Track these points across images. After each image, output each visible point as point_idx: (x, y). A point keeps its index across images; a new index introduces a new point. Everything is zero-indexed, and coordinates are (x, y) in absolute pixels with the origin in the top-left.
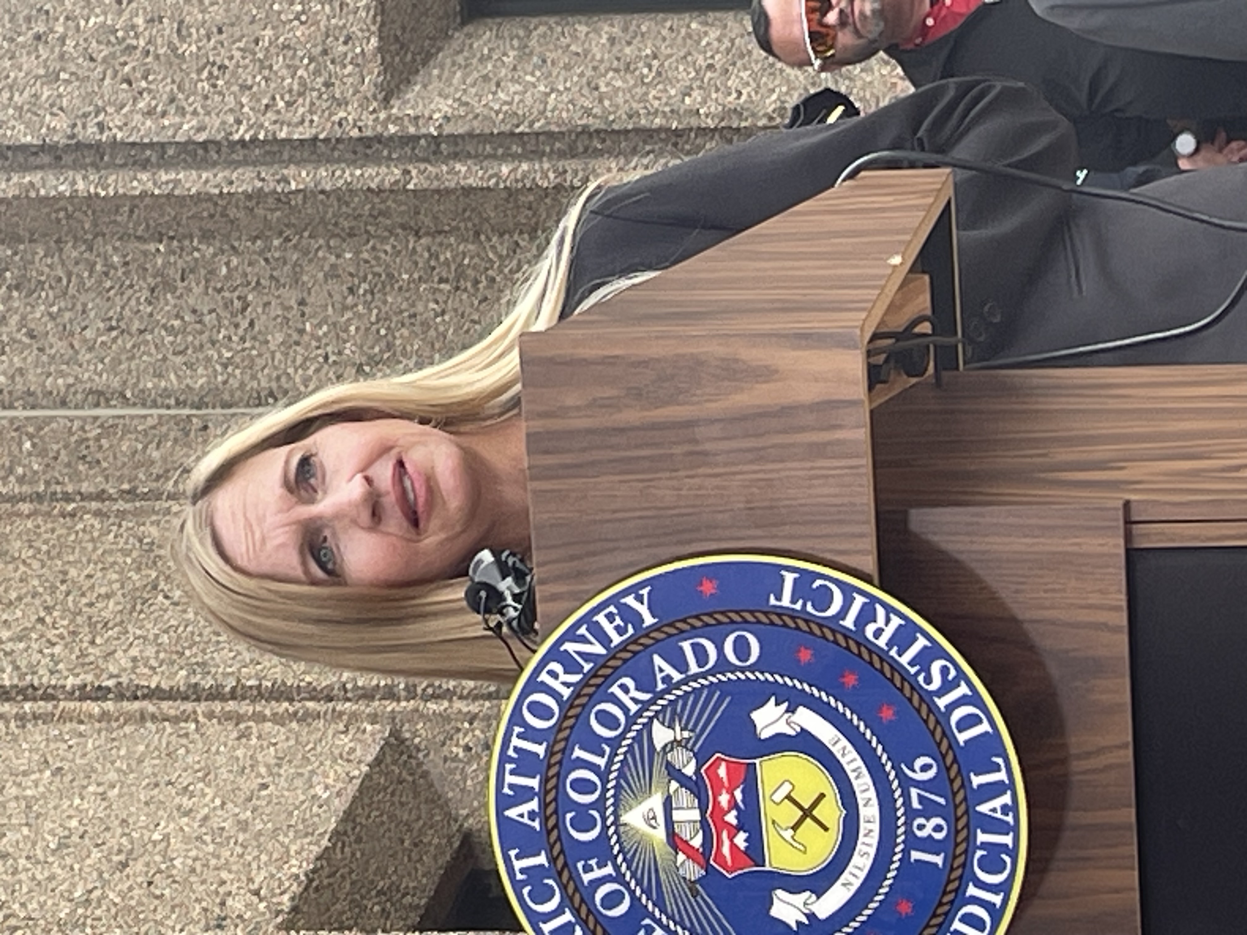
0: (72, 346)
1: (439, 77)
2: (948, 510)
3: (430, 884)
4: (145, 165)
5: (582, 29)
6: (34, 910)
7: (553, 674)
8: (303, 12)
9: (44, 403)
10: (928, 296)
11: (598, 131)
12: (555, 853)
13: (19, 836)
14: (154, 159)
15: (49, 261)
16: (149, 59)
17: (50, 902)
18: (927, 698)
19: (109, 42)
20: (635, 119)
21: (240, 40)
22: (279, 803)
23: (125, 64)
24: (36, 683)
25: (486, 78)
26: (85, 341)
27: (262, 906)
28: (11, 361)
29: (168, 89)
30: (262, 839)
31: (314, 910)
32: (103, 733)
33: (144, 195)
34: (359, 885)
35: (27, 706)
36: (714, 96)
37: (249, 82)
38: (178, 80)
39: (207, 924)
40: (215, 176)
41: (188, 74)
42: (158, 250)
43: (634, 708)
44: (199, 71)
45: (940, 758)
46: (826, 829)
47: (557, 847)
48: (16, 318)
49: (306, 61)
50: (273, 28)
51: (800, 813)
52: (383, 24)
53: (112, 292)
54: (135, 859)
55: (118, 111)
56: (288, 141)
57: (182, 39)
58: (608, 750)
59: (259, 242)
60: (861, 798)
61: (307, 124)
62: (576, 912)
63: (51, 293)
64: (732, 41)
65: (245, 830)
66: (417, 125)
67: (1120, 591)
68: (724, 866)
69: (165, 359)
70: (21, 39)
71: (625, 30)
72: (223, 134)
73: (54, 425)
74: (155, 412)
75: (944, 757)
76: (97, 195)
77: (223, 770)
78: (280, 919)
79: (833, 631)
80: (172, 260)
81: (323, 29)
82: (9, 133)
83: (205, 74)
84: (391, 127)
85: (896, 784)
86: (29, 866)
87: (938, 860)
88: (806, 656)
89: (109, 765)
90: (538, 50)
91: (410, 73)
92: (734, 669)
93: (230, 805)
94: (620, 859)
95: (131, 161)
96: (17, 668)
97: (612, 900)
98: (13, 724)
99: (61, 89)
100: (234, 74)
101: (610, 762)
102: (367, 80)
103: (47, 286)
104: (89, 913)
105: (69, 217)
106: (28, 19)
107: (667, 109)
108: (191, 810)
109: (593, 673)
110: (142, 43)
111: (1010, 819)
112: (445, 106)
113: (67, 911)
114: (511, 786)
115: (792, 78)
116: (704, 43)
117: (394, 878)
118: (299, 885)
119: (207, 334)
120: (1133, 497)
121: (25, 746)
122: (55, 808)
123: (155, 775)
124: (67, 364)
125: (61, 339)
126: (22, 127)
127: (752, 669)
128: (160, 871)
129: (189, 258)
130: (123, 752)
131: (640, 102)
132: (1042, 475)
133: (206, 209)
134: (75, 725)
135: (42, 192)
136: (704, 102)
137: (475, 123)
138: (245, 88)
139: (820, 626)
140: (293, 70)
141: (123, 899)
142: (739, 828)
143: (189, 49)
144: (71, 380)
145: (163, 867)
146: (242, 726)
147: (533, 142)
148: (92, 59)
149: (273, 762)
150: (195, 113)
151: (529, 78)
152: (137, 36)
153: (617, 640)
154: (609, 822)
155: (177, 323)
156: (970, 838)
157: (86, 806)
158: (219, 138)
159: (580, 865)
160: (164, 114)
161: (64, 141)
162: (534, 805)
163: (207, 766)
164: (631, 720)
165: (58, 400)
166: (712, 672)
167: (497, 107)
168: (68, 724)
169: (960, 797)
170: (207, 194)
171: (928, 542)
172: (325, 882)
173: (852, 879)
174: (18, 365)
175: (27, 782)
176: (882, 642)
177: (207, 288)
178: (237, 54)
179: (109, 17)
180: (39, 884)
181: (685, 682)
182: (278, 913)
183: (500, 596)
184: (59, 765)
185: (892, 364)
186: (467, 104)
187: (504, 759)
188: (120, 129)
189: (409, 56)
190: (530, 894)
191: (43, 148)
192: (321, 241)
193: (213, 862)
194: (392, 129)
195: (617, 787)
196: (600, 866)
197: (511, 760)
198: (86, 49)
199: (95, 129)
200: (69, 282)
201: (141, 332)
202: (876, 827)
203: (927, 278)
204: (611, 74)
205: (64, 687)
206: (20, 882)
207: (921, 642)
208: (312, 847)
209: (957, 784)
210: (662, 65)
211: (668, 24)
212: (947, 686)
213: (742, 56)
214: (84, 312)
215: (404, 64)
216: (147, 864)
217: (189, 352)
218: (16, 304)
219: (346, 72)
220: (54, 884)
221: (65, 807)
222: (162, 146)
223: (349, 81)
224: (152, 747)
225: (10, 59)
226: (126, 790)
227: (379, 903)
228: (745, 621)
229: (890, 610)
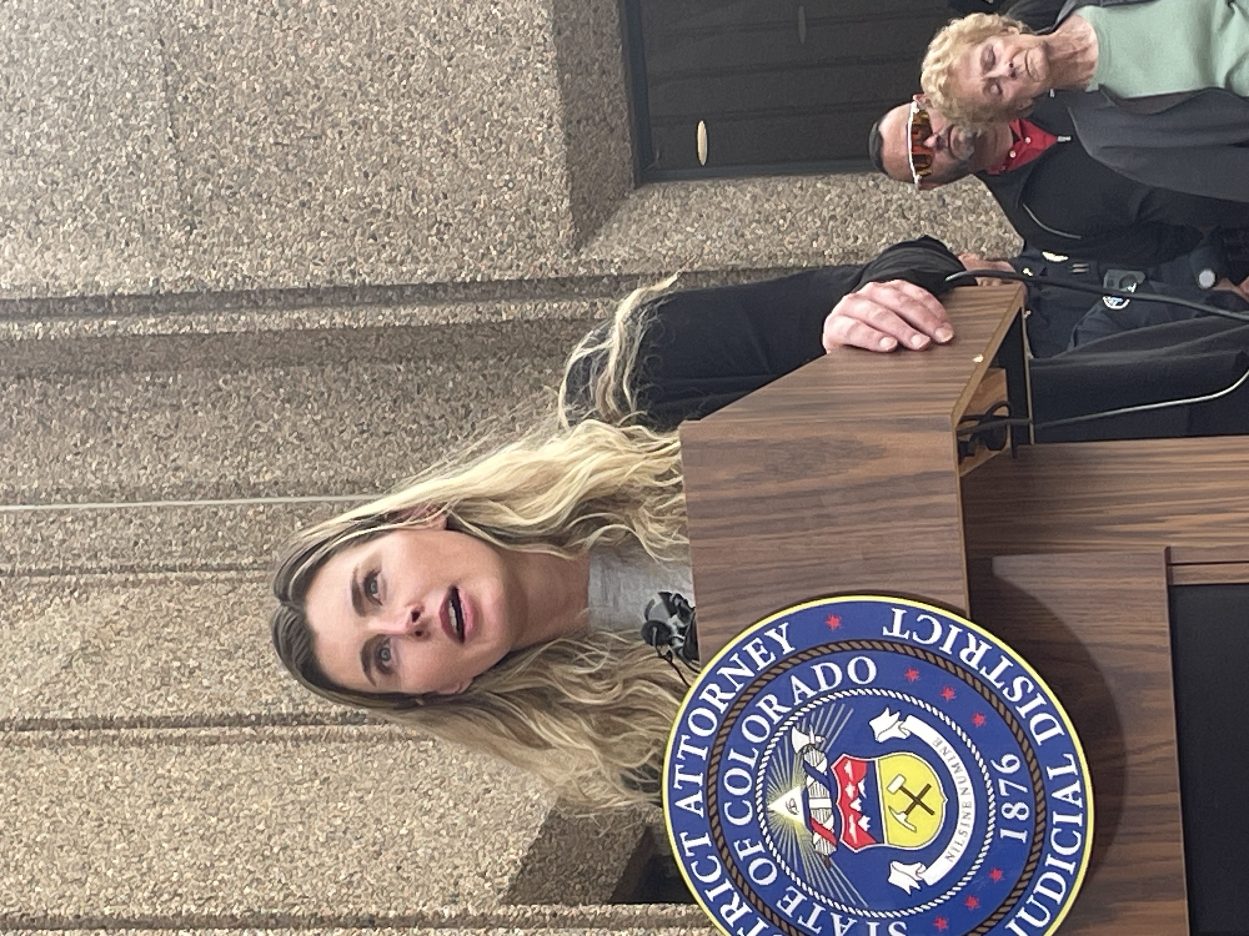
0: (333, 447)
1: (619, 229)
2: (1024, 557)
3: (620, 866)
4: (388, 303)
5: (731, 190)
6: (308, 891)
7: (712, 693)
8: (511, 181)
9: (311, 491)
10: (1004, 385)
11: (744, 270)
12: (716, 835)
13: (294, 832)
14: (394, 298)
15: (314, 379)
16: (391, 220)
17: (320, 884)
18: (1010, 707)
19: (359, 207)
20: (773, 260)
21: (460, 204)
22: (499, 804)
23: (372, 224)
24: (307, 711)
25: (655, 230)
26: (342, 442)
27: (487, 885)
28: (285, 458)
29: (405, 242)
30: (486, 833)
31: (528, 888)
32: (360, 751)
33: (387, 326)
34: (564, 868)
35: (301, 730)
36: (835, 240)
37: (469, 236)
38: (413, 236)
39: (444, 900)
40: (443, 310)
41: (421, 231)
42: (399, 370)
43: (777, 719)
44: (430, 228)
45: (1021, 755)
46: (932, 812)
47: (718, 830)
48: (289, 424)
49: (513, 219)
50: (487, 194)
51: (912, 801)
52: (573, 189)
53: (364, 403)
54: (386, 850)
55: (366, 261)
56: (500, 282)
57: (416, 204)
58: (757, 753)
59: (478, 362)
60: (959, 788)
61: (514, 268)
62: (734, 882)
63: (315, 405)
64: (850, 197)
65: (472, 826)
66: (601, 268)
67: (1163, 621)
68: (851, 843)
69: (405, 455)
70: (290, 206)
71: (765, 189)
72: (448, 278)
73: (319, 509)
75: (1025, 754)
76: (350, 327)
77: (455, 778)
78: (501, 896)
79: (935, 655)
80: (410, 377)
81: (526, 194)
82: (281, 280)
83: (434, 231)
84: (580, 269)
85: (987, 776)
86: (304, 855)
87: (1023, 836)
88: (913, 676)
89: (364, 775)
90: (696, 206)
91: (596, 228)
92: (855, 687)
93: (461, 806)
94: (768, 839)
95: (377, 300)
96: (292, 700)
97: (763, 871)
98: (289, 744)
99: (321, 244)
100: (457, 230)
101: (759, 762)
102: (561, 233)
103: (311, 399)
104: (351, 892)
105: (328, 344)
106: (295, 190)
107: (799, 252)
108: (430, 810)
109: (744, 692)
110: (384, 207)
111: (1079, 803)
112: (623, 252)
113: (334, 891)
114: (680, 782)
115: (898, 225)
116: (827, 199)
117: (591, 862)
118: (516, 868)
119: (438, 435)
120: (1173, 544)
121: (299, 761)
122: (323, 809)
123: (401, 783)
124: (329, 460)
125: (323, 441)
126: (291, 274)
127: (870, 686)
128: (407, 859)
129: (423, 376)
130: (376, 765)
131: (778, 245)
132: (1099, 528)
133: (436, 336)
134: (338, 744)
135: (308, 325)
136: (828, 245)
137: (648, 265)
138: (465, 240)
139: (924, 652)
140: (503, 225)
141: (378, 881)
142: (862, 814)
143: (421, 211)
144: (332, 473)
145: (409, 855)
147: (693, 278)
148: (345, 220)
150: (426, 261)
151: (689, 229)
152: (380, 202)
153: (762, 664)
154: (759, 810)
155: (414, 427)
156: (1048, 819)
157: (348, 808)
158: (445, 281)
159: (736, 844)
160: (402, 263)
161: (324, 285)
162: (699, 797)
163: (442, 775)
164: (775, 728)
165: (322, 488)
166: (838, 690)
167: (664, 252)
168: (333, 744)
169: (1039, 785)
170: (437, 324)
171: (1010, 583)
172: (537, 865)
173: (954, 853)
174: (290, 463)
175: (302, 789)
176: (974, 664)
177: (437, 399)
178: (459, 215)
179: (359, 187)
180: (311, 870)
181: (816, 698)
182: (500, 891)
183: (669, 630)
184: (325, 775)
185: (977, 441)
186: (640, 250)
187: (674, 761)
188: (368, 275)
189: (594, 213)
190: (697, 867)
191: (308, 290)
192: (527, 360)
193: (448, 851)
194: (582, 271)
195: (765, 782)
196: (752, 845)
197: (680, 762)
198: (340, 213)
199: (349, 276)
200: (329, 396)
201: (386, 434)
202: (972, 811)
203: (1003, 372)
204: (754, 225)
205: (328, 714)
206: (296, 868)
207: (1005, 663)
208: (526, 839)
209: (1036, 776)
210: (794, 217)
211: (799, 185)
213: (858, 209)
214: (341, 419)
215: (591, 221)
216: (396, 854)
217: (425, 449)
218: (288, 414)
219: (545, 227)
220: (323, 870)
221: (331, 808)
222: (401, 288)
223: (547, 234)
224: (399, 761)
225: (282, 221)
226: (379, 795)
227: (580, 883)
228: (864, 649)
229: (979, 638)
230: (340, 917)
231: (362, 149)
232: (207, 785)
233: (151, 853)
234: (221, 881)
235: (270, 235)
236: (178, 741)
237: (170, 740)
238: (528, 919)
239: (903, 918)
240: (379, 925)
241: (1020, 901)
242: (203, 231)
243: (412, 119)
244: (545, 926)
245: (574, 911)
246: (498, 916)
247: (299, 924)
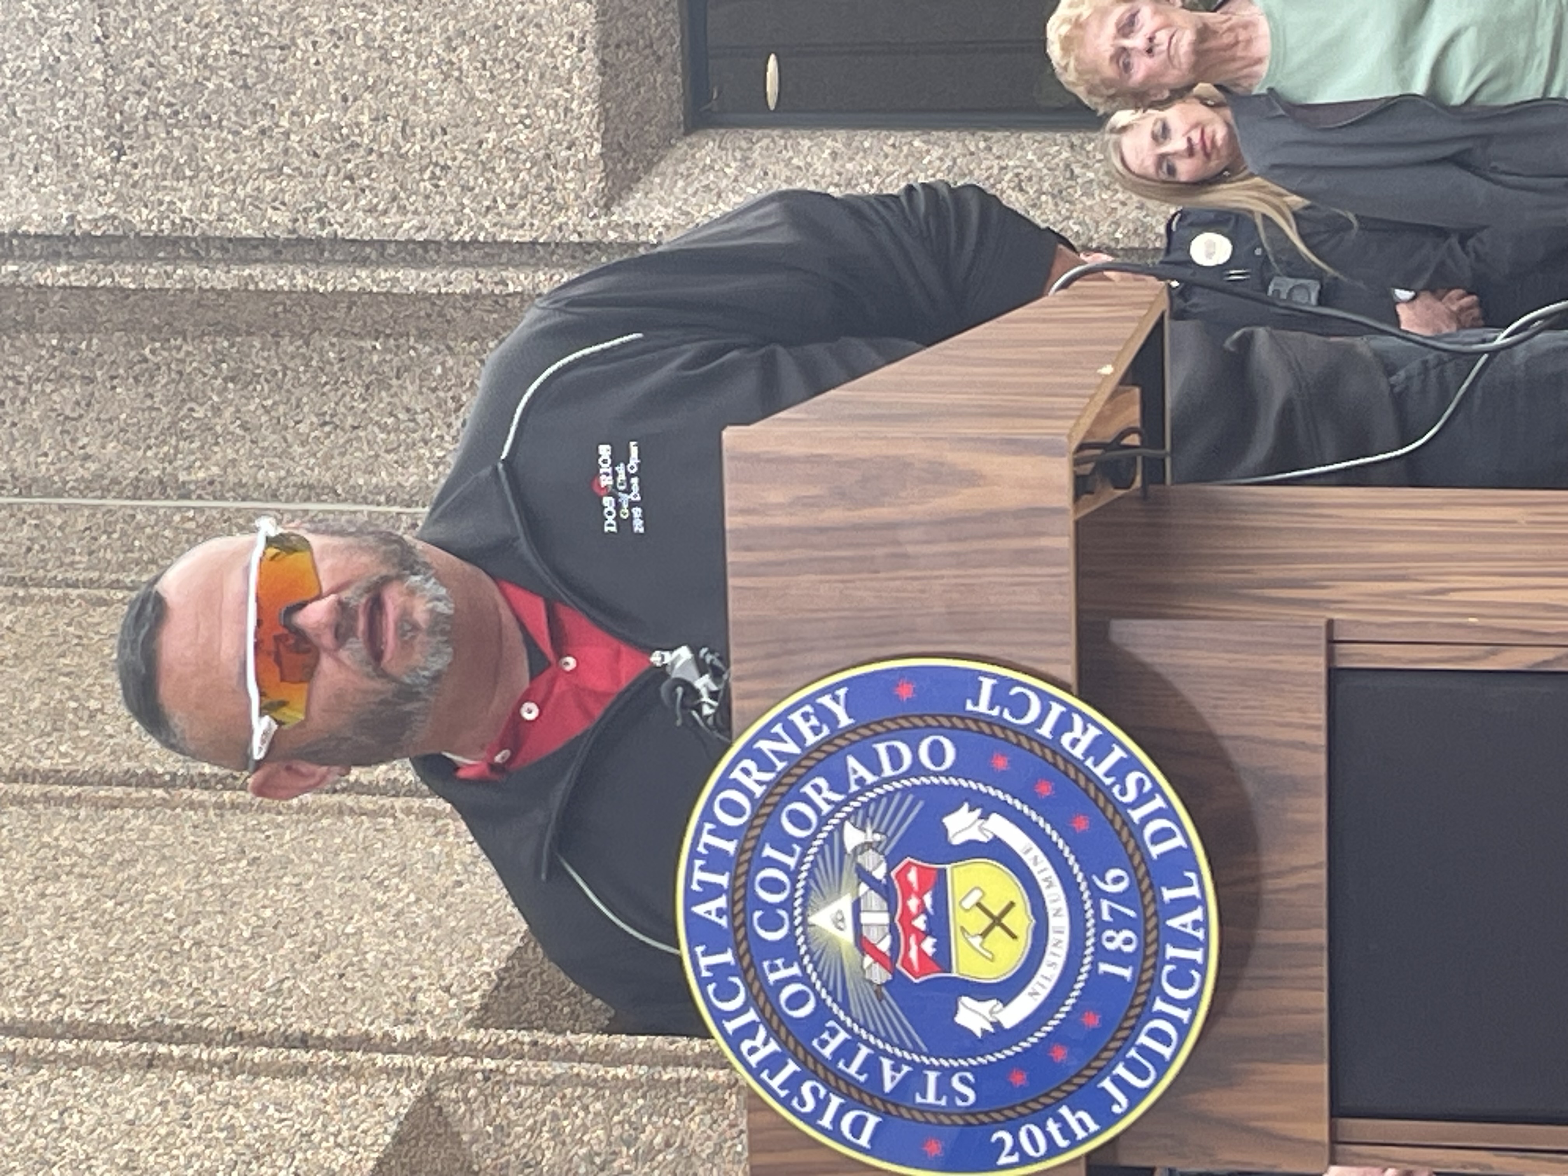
0: (286, 440)
1: (661, 185)
4: (364, 262)
5: (806, 143)
6: (225, 998)
7: (747, 772)
8: (528, 116)
9: (255, 495)
10: (1137, 407)
12: (742, 951)
13: (212, 924)
14: (374, 256)
15: (266, 354)
16: (373, 157)
17: (241, 991)
18: (1121, 809)
19: (334, 139)
21: (464, 142)
22: (473, 901)
23: (348, 161)
25: (707, 189)
26: (298, 435)
27: (452, 1003)
28: (224, 451)
29: (390, 187)
30: (455, 936)
31: (503, 1008)
32: (300, 826)
33: (362, 292)
34: (550, 985)
35: (227, 795)
37: (471, 184)
38: (400, 179)
39: (397, 1019)
40: (434, 275)
41: (411, 174)
42: (374, 347)
43: (826, 809)
44: (422, 170)
45: (1131, 870)
46: (1014, 937)
47: (744, 946)
48: (232, 409)
49: (528, 165)
50: (498, 131)
51: (990, 921)
52: (607, 130)
53: (328, 387)
54: (328, 952)
55: (340, 208)
56: (507, 243)
57: (406, 138)
58: (798, 850)
59: (475, 344)
60: (1051, 908)
61: (527, 227)
62: (761, 1012)
63: (266, 386)
64: (954, 160)
65: (438, 927)
66: (637, 232)
67: (1319, 710)
68: (910, 969)
69: (377, 456)
70: (246, 132)
71: (848, 145)
72: (443, 235)
74: (366, 508)
75: (1136, 869)
76: (315, 291)
77: (419, 866)
78: (469, 1016)
79: (1029, 739)
80: (388, 357)
81: (546, 134)
82: (230, 225)
83: (427, 175)
84: (610, 233)
85: (1086, 895)
86: (222, 954)
87: (1127, 973)
88: (1001, 764)
89: (304, 857)
90: (760, 162)
91: (633, 182)
92: (928, 773)
93: (424, 902)
94: (806, 960)
95: (350, 258)
97: (797, 1000)
98: (211, 812)
99: (284, 183)
100: (456, 175)
101: (800, 863)
102: (588, 186)
103: (262, 380)
104: (279, 1003)
105: (285, 311)
106: (254, 113)
108: (385, 905)
109: (786, 773)
110: (366, 141)
111: (1200, 934)
112: (665, 215)
113: (258, 1000)
114: (700, 883)
116: (925, 161)
118: (490, 982)
119: (420, 432)
120: (1336, 616)
121: (223, 834)
122: (250, 897)
123: (351, 868)
124: (280, 457)
125: (274, 432)
126: (244, 219)
127: (947, 774)
128: (352, 964)
129: (404, 357)
130: (319, 845)
132: (1246, 591)
133: (423, 308)
134: (272, 816)
135: (262, 285)
138: (467, 189)
139: (1016, 733)
140: (515, 172)
141: (314, 990)
142: (927, 934)
143: (413, 148)
144: (283, 473)
145: (355, 959)
146: (439, 823)
148: (316, 155)
149: (468, 860)
150: (416, 212)
151: (750, 190)
152: (361, 135)
153: (811, 739)
154: (797, 923)
155: (390, 421)
156: (1160, 953)
157: (281, 897)
158: (438, 238)
159: (766, 964)
160: (385, 212)
161: (286, 235)
162: (722, 902)
163: (403, 862)
164: (823, 820)
165: (269, 492)
166: (906, 775)
168: (266, 815)
169: (1150, 910)
170: (425, 293)
171: (1129, 654)
172: (517, 981)
173: (1038, 989)
174: (230, 457)
175: (224, 869)
176: (1078, 752)
177: (421, 387)
178: (461, 156)
179: (335, 114)
180: (231, 972)
181: (878, 785)
182: (468, 1010)
183: (697, 693)
184: (255, 854)
185: (1099, 475)
186: (687, 214)
187: (694, 855)
188: (341, 226)
189: (632, 163)
190: (714, 991)
191: (264, 241)
193: (406, 957)
194: (612, 235)
195: (807, 888)
196: (787, 965)
197: (700, 856)
198: (310, 145)
199: (316, 225)
200: (285, 375)
201: (355, 428)
202: (1065, 937)
203: (1137, 391)
206: (212, 969)
207: (1117, 754)
208: (504, 947)
209: (1148, 897)
210: (883, 182)
211: (891, 142)
212: (1142, 799)
214: (298, 406)
215: (627, 172)
216: (340, 957)
217: (402, 449)
218: (231, 396)
219: (568, 177)
220: (243, 974)
221: (260, 896)
222: (382, 244)
223: (571, 186)
224: (348, 841)
225: (235, 152)
226: (321, 882)
227: (569, 1005)
228: (941, 726)
229: (1087, 719)
230: (264, 1033)
231: (341, 66)
232: (104, 859)
233: (28, 942)
234: (117, 981)
235: (218, 168)
236: (70, 802)
237: (61, 800)
238: (501, 1047)
239: (970, 1069)
240: (314, 1046)
241: (1120, 1054)
242: (133, 157)
243: (406, 31)
244: (521, 1057)
245: (560, 1040)
246: (464, 1041)
247: (212, 1040)
